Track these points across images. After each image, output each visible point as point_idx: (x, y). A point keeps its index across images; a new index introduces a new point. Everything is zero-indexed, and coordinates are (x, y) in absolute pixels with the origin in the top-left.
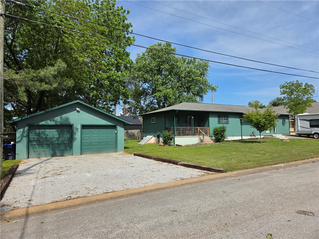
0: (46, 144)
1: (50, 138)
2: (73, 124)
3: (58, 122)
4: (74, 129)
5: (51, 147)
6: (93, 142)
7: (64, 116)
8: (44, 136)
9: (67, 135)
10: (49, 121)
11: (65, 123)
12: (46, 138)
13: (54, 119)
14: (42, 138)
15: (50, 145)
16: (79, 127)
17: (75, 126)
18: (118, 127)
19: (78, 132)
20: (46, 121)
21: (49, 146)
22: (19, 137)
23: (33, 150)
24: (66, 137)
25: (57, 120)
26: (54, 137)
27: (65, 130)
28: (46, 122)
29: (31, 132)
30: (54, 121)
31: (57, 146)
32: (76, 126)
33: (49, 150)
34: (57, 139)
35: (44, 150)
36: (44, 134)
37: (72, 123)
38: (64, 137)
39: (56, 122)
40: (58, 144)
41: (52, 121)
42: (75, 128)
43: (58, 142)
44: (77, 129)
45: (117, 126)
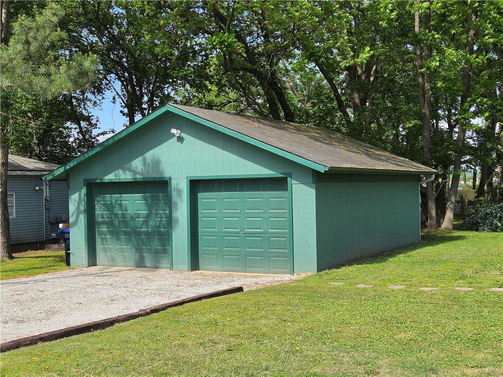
0: (126, 233)
1: (132, 218)
2: (170, 178)
3: (139, 174)
4: (174, 193)
5: (135, 241)
6: (225, 232)
7: (150, 155)
8: (120, 212)
9: (165, 210)
10: (121, 171)
11: (153, 175)
12: (124, 216)
13: (130, 165)
14: (116, 215)
15: (133, 236)
16: (184, 186)
17: (174, 183)
18: (294, 182)
19: (181, 201)
20: (116, 172)
21: (130, 239)
22: (73, 213)
23: (102, 246)
24: (163, 216)
25: (136, 168)
26: (139, 214)
27: (161, 194)
28: (116, 176)
29: (98, 202)
30: (130, 170)
31: (145, 240)
32: (178, 184)
33: (130, 248)
34: (144, 221)
35: (122, 248)
36: (120, 205)
37: (167, 175)
38: (159, 216)
39: (135, 172)
40: (147, 234)
41: (127, 172)
42: (174, 190)
43: (148, 228)
44: (179, 192)
45: (289, 179)
